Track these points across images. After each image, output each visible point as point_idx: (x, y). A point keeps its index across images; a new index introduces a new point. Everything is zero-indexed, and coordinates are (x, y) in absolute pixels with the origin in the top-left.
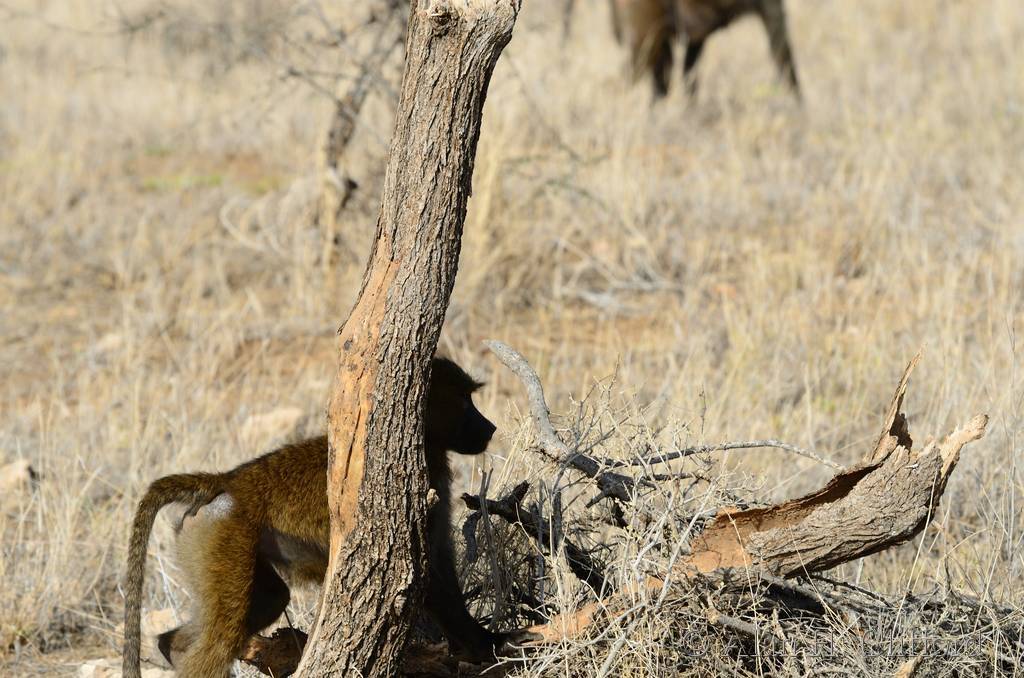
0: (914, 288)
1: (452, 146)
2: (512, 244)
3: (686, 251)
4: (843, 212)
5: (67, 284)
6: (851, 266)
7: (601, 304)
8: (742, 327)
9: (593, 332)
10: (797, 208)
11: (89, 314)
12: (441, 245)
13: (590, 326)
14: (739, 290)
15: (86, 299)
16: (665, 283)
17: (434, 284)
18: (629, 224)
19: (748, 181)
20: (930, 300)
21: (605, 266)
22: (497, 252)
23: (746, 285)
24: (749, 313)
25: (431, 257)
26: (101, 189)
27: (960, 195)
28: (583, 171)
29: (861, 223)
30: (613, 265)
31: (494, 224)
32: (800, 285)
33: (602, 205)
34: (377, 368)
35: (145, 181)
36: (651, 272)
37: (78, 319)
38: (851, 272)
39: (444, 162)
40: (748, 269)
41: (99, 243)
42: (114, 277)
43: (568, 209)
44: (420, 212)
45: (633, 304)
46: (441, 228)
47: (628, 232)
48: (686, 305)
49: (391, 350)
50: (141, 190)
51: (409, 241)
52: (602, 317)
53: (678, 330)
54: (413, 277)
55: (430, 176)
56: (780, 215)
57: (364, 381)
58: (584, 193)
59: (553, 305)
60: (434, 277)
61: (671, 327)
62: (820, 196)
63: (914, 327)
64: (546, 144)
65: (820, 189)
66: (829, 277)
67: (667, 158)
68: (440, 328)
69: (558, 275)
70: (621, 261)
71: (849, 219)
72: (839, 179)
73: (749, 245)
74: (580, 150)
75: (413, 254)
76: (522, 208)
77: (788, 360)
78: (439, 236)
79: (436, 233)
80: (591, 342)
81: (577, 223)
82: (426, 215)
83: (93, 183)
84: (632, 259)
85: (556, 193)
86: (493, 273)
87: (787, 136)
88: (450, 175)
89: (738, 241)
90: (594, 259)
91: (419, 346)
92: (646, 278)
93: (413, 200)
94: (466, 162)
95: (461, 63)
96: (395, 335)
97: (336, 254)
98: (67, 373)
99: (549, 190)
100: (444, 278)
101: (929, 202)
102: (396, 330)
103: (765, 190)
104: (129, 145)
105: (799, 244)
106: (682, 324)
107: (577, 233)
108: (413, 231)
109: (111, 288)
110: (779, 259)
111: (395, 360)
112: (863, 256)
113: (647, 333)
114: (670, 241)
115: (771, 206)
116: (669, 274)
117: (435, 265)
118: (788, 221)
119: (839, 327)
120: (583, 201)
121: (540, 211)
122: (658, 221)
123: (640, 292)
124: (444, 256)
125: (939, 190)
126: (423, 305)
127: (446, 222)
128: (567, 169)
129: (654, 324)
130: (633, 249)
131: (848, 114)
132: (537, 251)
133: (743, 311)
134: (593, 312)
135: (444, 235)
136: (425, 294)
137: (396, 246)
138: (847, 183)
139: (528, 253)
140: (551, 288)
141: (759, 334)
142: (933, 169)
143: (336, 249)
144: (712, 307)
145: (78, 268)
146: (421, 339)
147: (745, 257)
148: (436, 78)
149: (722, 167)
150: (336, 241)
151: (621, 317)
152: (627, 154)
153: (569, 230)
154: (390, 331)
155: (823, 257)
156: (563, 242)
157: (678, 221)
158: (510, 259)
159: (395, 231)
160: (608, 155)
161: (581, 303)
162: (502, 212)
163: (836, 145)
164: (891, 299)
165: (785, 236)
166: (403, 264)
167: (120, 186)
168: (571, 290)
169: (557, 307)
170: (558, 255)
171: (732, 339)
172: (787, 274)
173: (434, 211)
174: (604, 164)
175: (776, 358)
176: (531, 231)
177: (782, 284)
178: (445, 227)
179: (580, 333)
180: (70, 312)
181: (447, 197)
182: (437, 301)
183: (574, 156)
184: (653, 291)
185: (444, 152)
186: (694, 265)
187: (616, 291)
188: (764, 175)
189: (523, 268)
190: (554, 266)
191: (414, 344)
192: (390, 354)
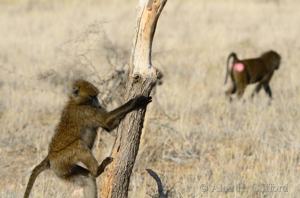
0: (266, 159)
1: (138, 114)
2: (151, 143)
3: (201, 146)
4: (246, 137)
5: (22, 150)
6: (248, 152)
7: (176, 161)
8: (216, 169)
9: (173, 169)
10: (233, 135)
11: (28, 159)
12: (134, 142)
13: (173, 167)
14: (216, 158)
15: (27, 155)
16: (195, 155)
17: (132, 153)
18: (185, 138)
19: (219, 127)
20: (271, 163)
21: (177, 150)
22: (147, 145)
23: (218, 157)
24: (219, 165)
25: (131, 145)
26: (32, 124)
27: (280, 133)
28: (171, 122)
29: (251, 140)
30: (180, 150)
31: (146, 137)
32: (233, 157)
33: (177, 132)
34: (115, 176)
35: (45, 122)
36: (191, 152)
37: (25, 161)
38: (248, 154)
39: (136, 118)
40: (218, 152)
41: (31, 139)
42: (36, 149)
43: (167, 133)
44: (128, 132)
45: (185, 161)
46: (134, 137)
47: (184, 141)
48: (201, 162)
49: (119, 171)
50: (44, 124)
51: (125, 141)
52: (176, 165)
53: (198, 169)
54: (126, 151)
55: (132, 122)
56: (228, 137)
57: (111, 180)
58: (172, 129)
59: (162, 161)
60: (132, 151)
61: (196, 168)
62: (239, 132)
63: (266, 170)
64: (161, 114)
65: (240, 130)
66: (242, 155)
67: (196, 120)
68: (133, 165)
69: (164, 152)
70: (182, 148)
71: (248, 139)
72: (245, 127)
73: (218, 145)
74: (171, 116)
75: (126, 144)
76: (154, 133)
77: (229, 178)
78: (134, 139)
79: (133, 138)
80: (173, 172)
81: (169, 137)
82: (130, 133)
83: (30, 122)
84: (185, 148)
85: (164, 129)
86: (146, 151)
87: (230, 114)
88: (137, 122)
89: (215, 144)
90: (174, 148)
91: (127, 170)
92: (189, 154)
93: (127, 129)
94: (142, 118)
95: (141, 90)
96: (120, 167)
97: (100, 144)
98: (22, 176)
99: (162, 128)
100: (135, 151)
101: (271, 135)
102: (121, 166)
103: (224, 130)
104: (40, 111)
105: (233, 146)
106: (199, 167)
107: (169, 140)
108: (126, 138)
109: (35, 152)
110: (228, 149)
111: (120, 174)
112: (252, 150)
113: (189, 169)
114: (196, 144)
115: (225, 134)
116: (196, 153)
117: (132, 147)
118: (230, 139)
119: (244, 170)
120: (171, 131)
121: (159, 133)
122: (193, 138)
123: (187, 158)
124: (135, 145)
125: (274, 131)
126: (129, 159)
127: (136, 135)
128: (167, 122)
129: (191, 167)
130: (186, 146)
131: (248, 108)
132: (158, 145)
133: (217, 164)
134: (174, 163)
135: (135, 139)
136: (129, 156)
137: (121, 142)
138: (247, 128)
139: (155, 146)
140: (162, 156)
141: (221, 170)
142: (272, 125)
143: (100, 143)
144: (208, 163)
145: (25, 146)
146: (128, 168)
147: (218, 149)
148: (134, 94)
149: (211, 123)
150: (101, 140)
151: (182, 165)
152: (184, 118)
153: (167, 140)
154: (119, 166)
155: (240, 149)
156: (166, 143)
157: (198, 138)
158: (150, 147)
159: (121, 137)
160: (179, 118)
161: (170, 160)
162: (148, 134)
163: (244, 117)
164: (260, 162)
165: (229, 143)
166: (123, 147)
167: (38, 123)
168: (168, 157)
169: (163, 161)
170: (164, 147)
171: (213, 172)
172: (230, 154)
173: (132, 132)
174: (178, 121)
175: (226, 178)
176: (156, 139)
177: (228, 157)
178: (135, 137)
179: (170, 169)
180: (23, 159)
181: (136, 128)
182: (133, 158)
183: (169, 118)
184: (191, 158)
185: (136, 115)
186: (203, 151)
187: (180, 157)
188: (223, 125)
189: (154, 150)
190: (163, 149)
191: (126, 170)
192: (119, 173)
